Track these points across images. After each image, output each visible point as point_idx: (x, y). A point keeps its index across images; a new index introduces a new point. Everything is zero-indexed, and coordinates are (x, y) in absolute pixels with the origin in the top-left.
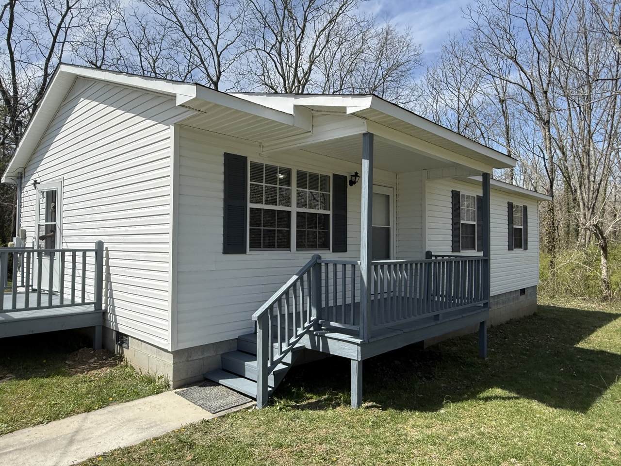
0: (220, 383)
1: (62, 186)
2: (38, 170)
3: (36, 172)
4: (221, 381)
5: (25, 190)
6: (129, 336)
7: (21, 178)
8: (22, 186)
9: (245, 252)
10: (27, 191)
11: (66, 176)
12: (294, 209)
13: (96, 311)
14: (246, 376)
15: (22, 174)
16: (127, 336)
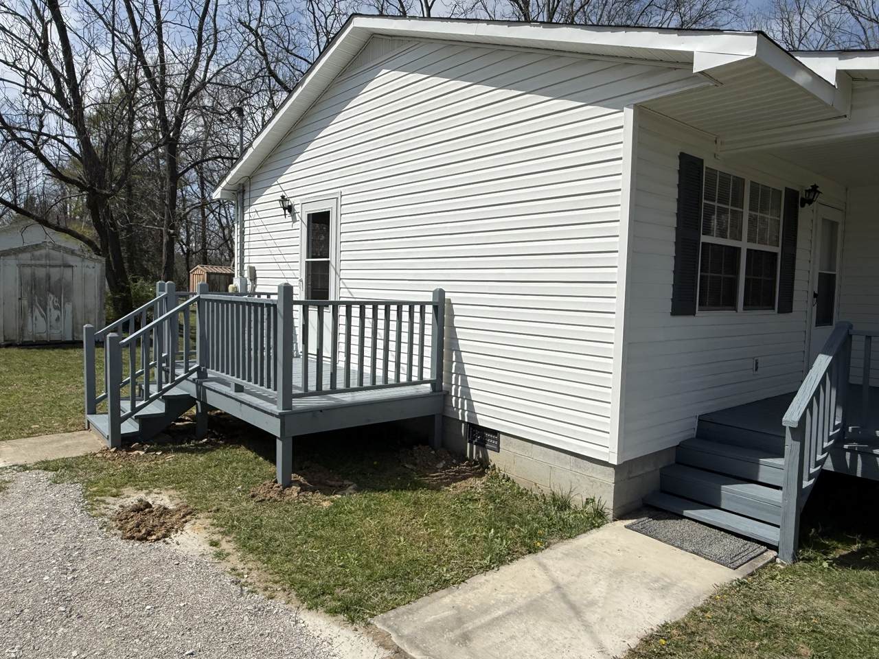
0: (684, 514)
1: (339, 206)
2: (280, 180)
3: (276, 183)
4: (687, 513)
5: (252, 209)
6: (499, 432)
7: (244, 191)
8: (246, 203)
9: (694, 314)
10: (257, 212)
11: (345, 191)
12: (744, 245)
13: (434, 394)
14: (722, 507)
15: (243, 187)
16: (495, 433)
